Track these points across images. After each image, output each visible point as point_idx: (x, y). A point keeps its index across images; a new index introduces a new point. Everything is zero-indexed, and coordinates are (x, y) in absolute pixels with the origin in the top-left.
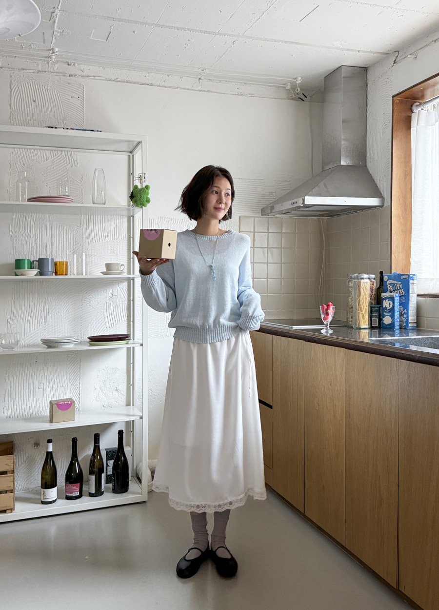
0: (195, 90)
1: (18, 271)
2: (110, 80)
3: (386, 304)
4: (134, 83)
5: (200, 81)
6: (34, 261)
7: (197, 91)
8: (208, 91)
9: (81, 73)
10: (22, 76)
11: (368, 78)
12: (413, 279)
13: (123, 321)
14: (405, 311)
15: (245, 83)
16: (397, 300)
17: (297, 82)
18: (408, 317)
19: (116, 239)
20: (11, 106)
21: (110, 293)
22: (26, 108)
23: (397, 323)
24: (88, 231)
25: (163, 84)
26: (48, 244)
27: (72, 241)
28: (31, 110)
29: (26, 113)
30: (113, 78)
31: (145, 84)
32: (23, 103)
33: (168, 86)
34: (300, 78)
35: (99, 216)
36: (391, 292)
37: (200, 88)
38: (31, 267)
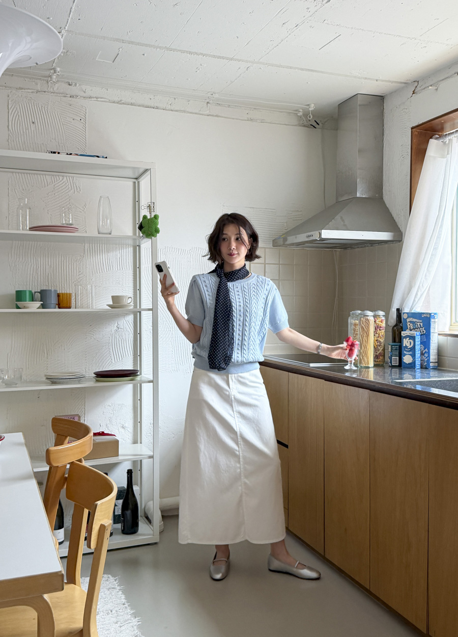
0: (202, 115)
1: (18, 303)
2: (114, 102)
3: (406, 342)
4: (139, 106)
5: (209, 105)
6: (35, 292)
7: (205, 115)
8: (217, 116)
9: (82, 94)
10: (20, 95)
11: (385, 108)
12: (434, 318)
13: (130, 356)
14: (426, 350)
15: (255, 109)
16: (418, 339)
17: (310, 109)
18: (429, 356)
19: (121, 269)
20: (8, 126)
21: (115, 326)
22: (24, 131)
23: (418, 363)
24: (92, 261)
25: (169, 107)
26: (50, 274)
27: (75, 271)
28: (30, 132)
29: (25, 136)
30: (116, 99)
31: (151, 107)
32: (21, 124)
33: (175, 109)
34: (313, 105)
35: (103, 245)
36: (411, 330)
37: (208, 112)
38: (33, 299)
